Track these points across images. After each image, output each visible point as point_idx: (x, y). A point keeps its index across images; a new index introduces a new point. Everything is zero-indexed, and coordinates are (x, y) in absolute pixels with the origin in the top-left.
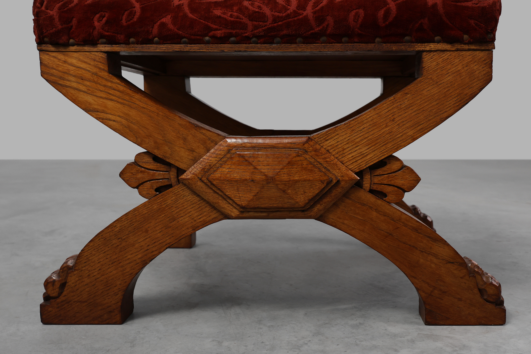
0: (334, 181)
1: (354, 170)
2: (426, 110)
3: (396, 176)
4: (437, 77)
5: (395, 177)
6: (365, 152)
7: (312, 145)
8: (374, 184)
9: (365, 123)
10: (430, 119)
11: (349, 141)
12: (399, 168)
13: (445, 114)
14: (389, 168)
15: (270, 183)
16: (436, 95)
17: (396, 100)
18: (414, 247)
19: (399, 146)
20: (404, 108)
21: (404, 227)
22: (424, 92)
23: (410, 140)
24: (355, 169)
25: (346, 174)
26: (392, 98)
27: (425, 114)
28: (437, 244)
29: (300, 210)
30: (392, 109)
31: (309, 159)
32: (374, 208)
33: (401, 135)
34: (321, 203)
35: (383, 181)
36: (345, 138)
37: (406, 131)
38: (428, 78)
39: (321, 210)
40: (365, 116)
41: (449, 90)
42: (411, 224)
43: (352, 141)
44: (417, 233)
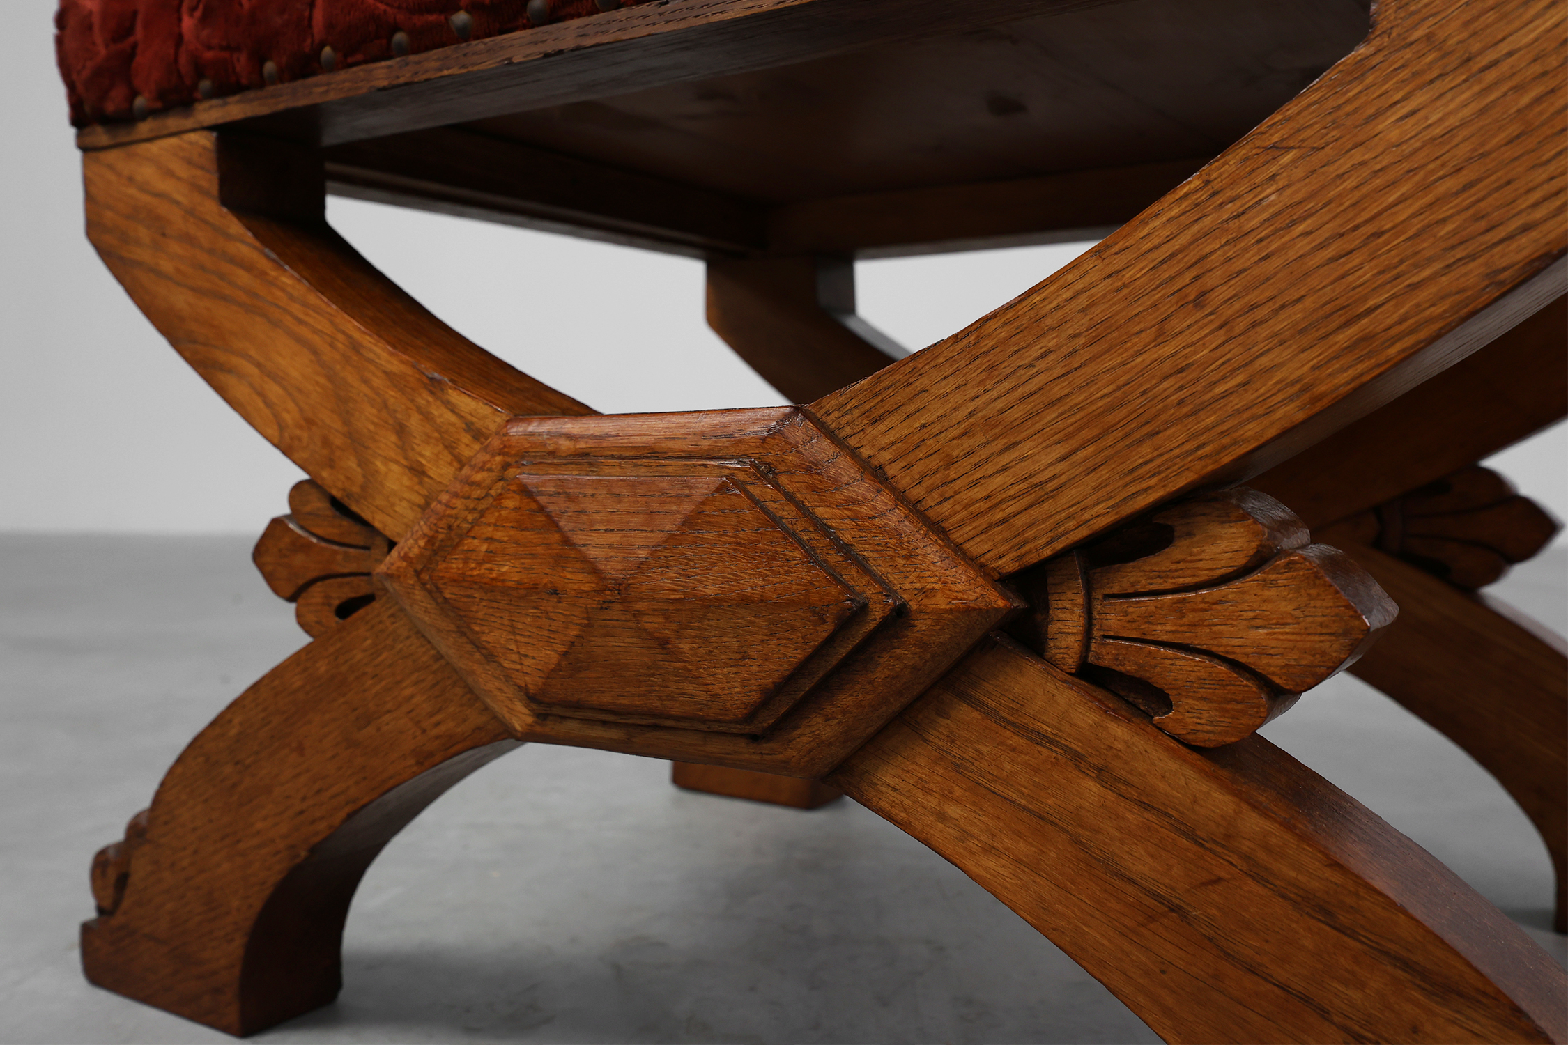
0: (877, 614)
1: (994, 565)
2: (1393, 228)
3: (1220, 602)
4: (1467, 24)
5: (1219, 607)
6: (1047, 474)
7: (798, 442)
8: (1105, 637)
9: (1052, 329)
10: (1415, 279)
11: (972, 420)
12: (1241, 561)
13: (1524, 240)
14: (1184, 560)
15: (610, 605)
16: (1464, 133)
17: (1215, 193)
18: (1306, 1000)
19: (1226, 441)
20: (1260, 229)
21: (1250, 881)
22: (1381, 127)
23: (1292, 406)
24: (1000, 558)
25: (939, 580)
26: (1194, 181)
27: (1390, 250)
28: (1458, 1016)
29: (735, 731)
30: (1195, 240)
31: (775, 506)
32: (1090, 759)
33: (1240, 378)
34: (829, 709)
35: (1152, 624)
36: (956, 409)
37: (1271, 356)
38: (1412, 38)
39: (830, 744)
40: (1052, 288)
41: (1553, 91)
42: (1293, 874)
43: (989, 423)
44: (1327, 928)
